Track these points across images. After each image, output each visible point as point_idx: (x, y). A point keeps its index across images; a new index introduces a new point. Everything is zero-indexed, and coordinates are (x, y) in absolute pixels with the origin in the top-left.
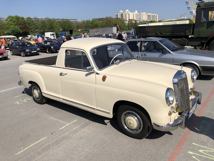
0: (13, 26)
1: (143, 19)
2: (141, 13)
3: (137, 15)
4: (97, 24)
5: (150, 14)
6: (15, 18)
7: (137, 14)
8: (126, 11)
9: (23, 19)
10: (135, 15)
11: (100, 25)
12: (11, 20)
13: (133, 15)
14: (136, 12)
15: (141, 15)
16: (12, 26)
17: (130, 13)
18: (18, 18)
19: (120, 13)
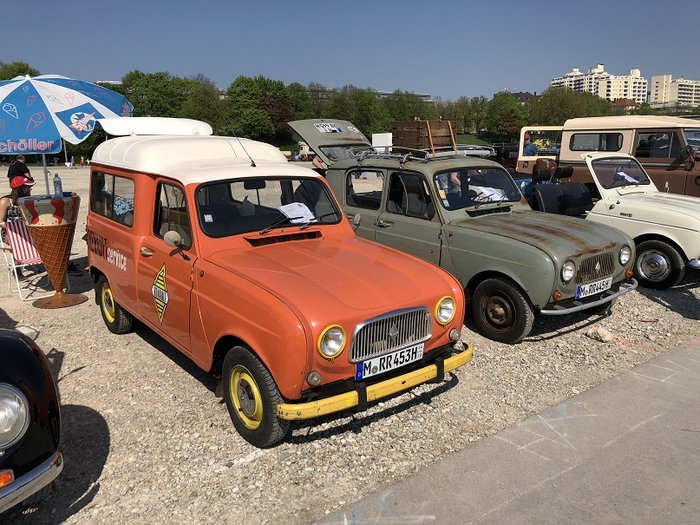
0: (252, 110)
1: (658, 100)
2: (654, 79)
3: (637, 85)
4: (512, 111)
5: (690, 82)
6: (256, 85)
7: (638, 81)
8: (596, 71)
9: (280, 87)
10: (631, 85)
11: (523, 117)
12: (246, 92)
13: (623, 84)
14: (637, 73)
15: (654, 84)
16: (248, 111)
17: (612, 78)
18: (264, 84)
19: (573, 79)
